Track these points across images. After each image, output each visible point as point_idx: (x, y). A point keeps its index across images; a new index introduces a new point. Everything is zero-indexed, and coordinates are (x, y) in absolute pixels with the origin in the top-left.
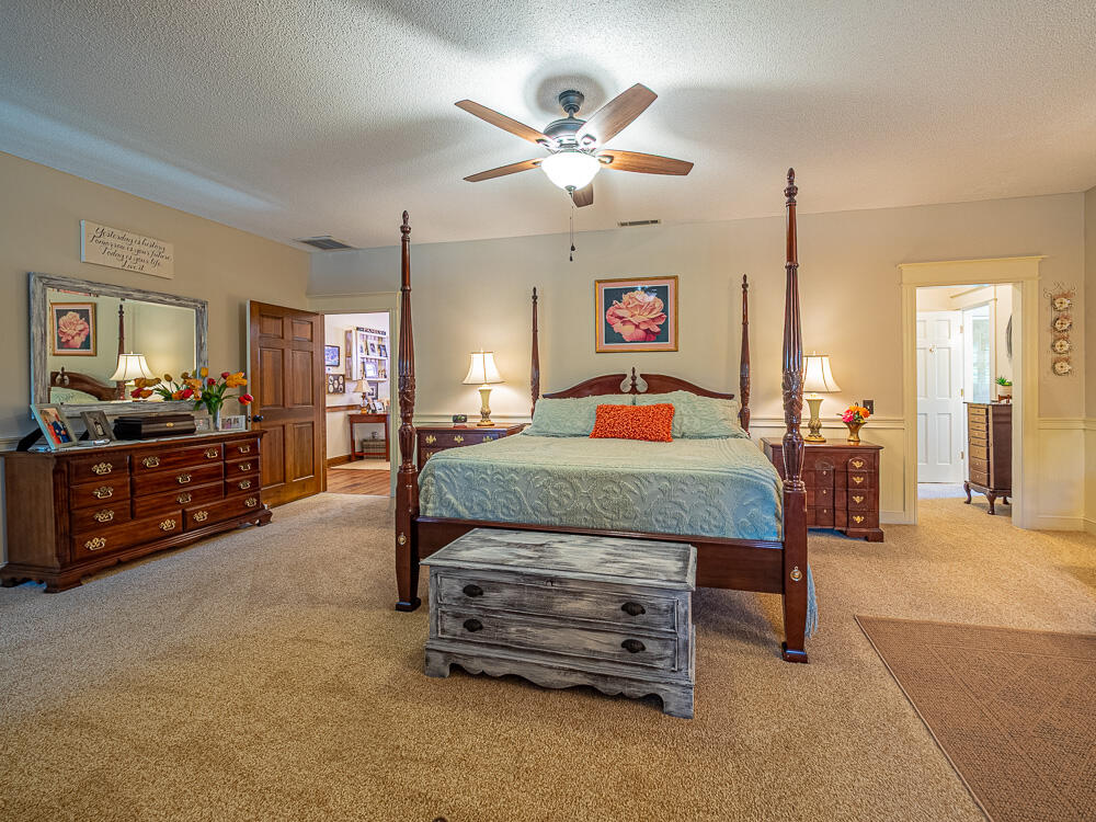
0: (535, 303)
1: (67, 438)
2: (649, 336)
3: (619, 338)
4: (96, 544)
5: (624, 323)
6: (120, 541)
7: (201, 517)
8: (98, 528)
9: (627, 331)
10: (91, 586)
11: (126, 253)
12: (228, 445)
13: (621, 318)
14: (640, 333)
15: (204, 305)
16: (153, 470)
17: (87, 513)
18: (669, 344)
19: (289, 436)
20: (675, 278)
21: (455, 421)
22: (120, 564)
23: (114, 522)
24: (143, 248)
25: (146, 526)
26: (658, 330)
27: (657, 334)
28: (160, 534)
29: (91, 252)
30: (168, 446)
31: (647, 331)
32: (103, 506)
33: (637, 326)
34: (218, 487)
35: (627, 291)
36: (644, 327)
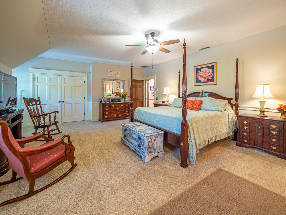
0: (179, 74)
1: (105, 102)
2: (208, 80)
3: (200, 82)
4: (106, 117)
5: (201, 77)
6: (109, 117)
7: (120, 116)
8: (106, 115)
9: (202, 79)
10: (105, 123)
11: (113, 74)
12: (125, 104)
13: (200, 76)
14: (206, 80)
15: (124, 81)
16: (113, 107)
17: (106, 112)
18: (214, 83)
19: (138, 104)
20: (216, 63)
21: (162, 102)
22: (109, 121)
23: (108, 114)
24: (115, 73)
25: (112, 115)
26: (211, 78)
27: (210, 80)
28: (114, 117)
29: (109, 75)
30: (116, 104)
31: (208, 79)
32: (107, 111)
33: (205, 78)
34: (123, 111)
35: (202, 68)
36: (207, 78)
